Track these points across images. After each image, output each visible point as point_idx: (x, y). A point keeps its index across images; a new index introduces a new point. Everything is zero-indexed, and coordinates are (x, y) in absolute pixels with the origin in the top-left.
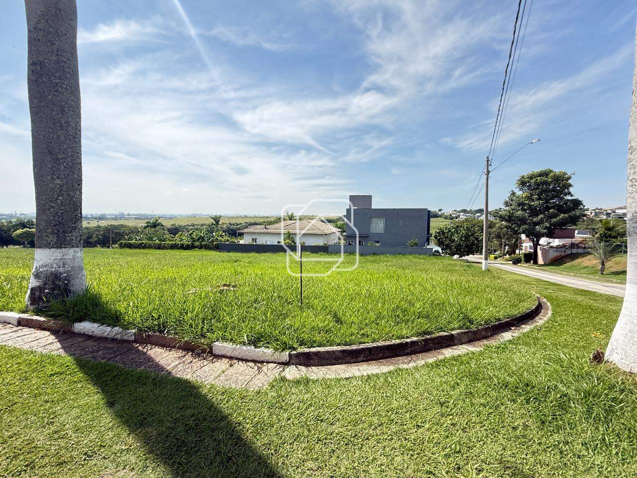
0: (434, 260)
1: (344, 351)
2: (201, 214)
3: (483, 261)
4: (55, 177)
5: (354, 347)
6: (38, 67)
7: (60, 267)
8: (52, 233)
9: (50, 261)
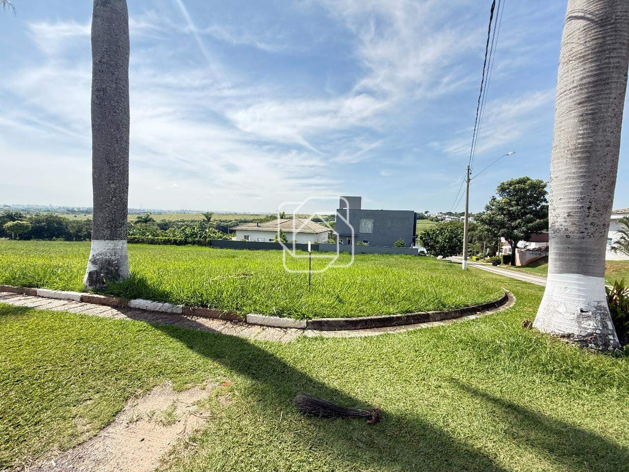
0: (418, 259)
1: (346, 321)
2: (190, 211)
3: (463, 261)
4: (111, 182)
5: (354, 319)
6: (101, 93)
7: (112, 256)
8: (107, 228)
9: (104, 250)
